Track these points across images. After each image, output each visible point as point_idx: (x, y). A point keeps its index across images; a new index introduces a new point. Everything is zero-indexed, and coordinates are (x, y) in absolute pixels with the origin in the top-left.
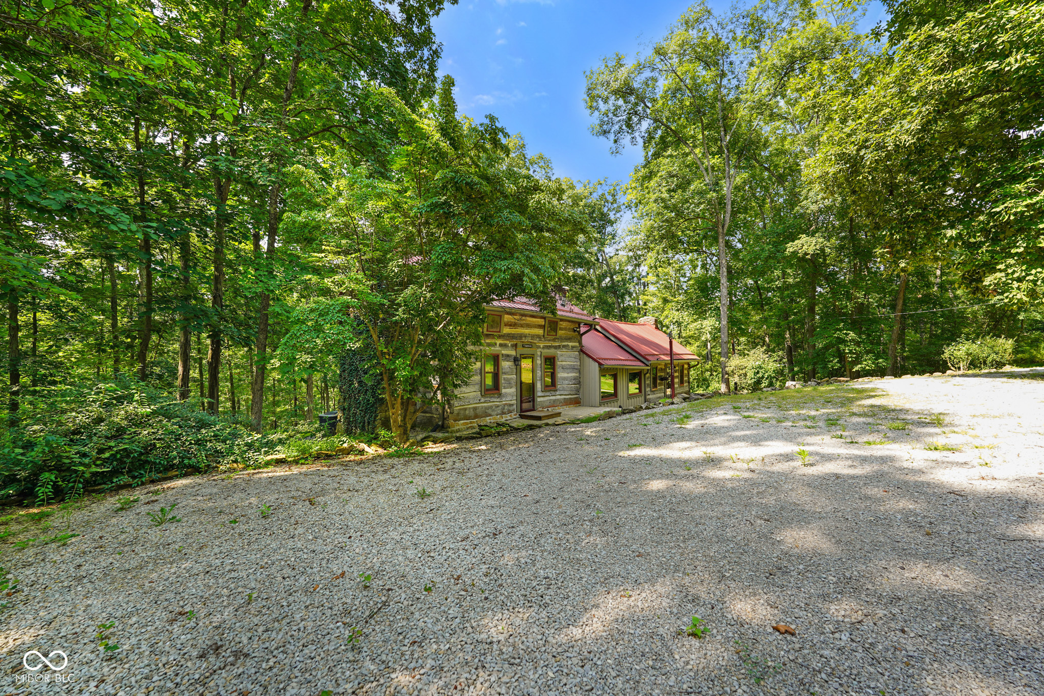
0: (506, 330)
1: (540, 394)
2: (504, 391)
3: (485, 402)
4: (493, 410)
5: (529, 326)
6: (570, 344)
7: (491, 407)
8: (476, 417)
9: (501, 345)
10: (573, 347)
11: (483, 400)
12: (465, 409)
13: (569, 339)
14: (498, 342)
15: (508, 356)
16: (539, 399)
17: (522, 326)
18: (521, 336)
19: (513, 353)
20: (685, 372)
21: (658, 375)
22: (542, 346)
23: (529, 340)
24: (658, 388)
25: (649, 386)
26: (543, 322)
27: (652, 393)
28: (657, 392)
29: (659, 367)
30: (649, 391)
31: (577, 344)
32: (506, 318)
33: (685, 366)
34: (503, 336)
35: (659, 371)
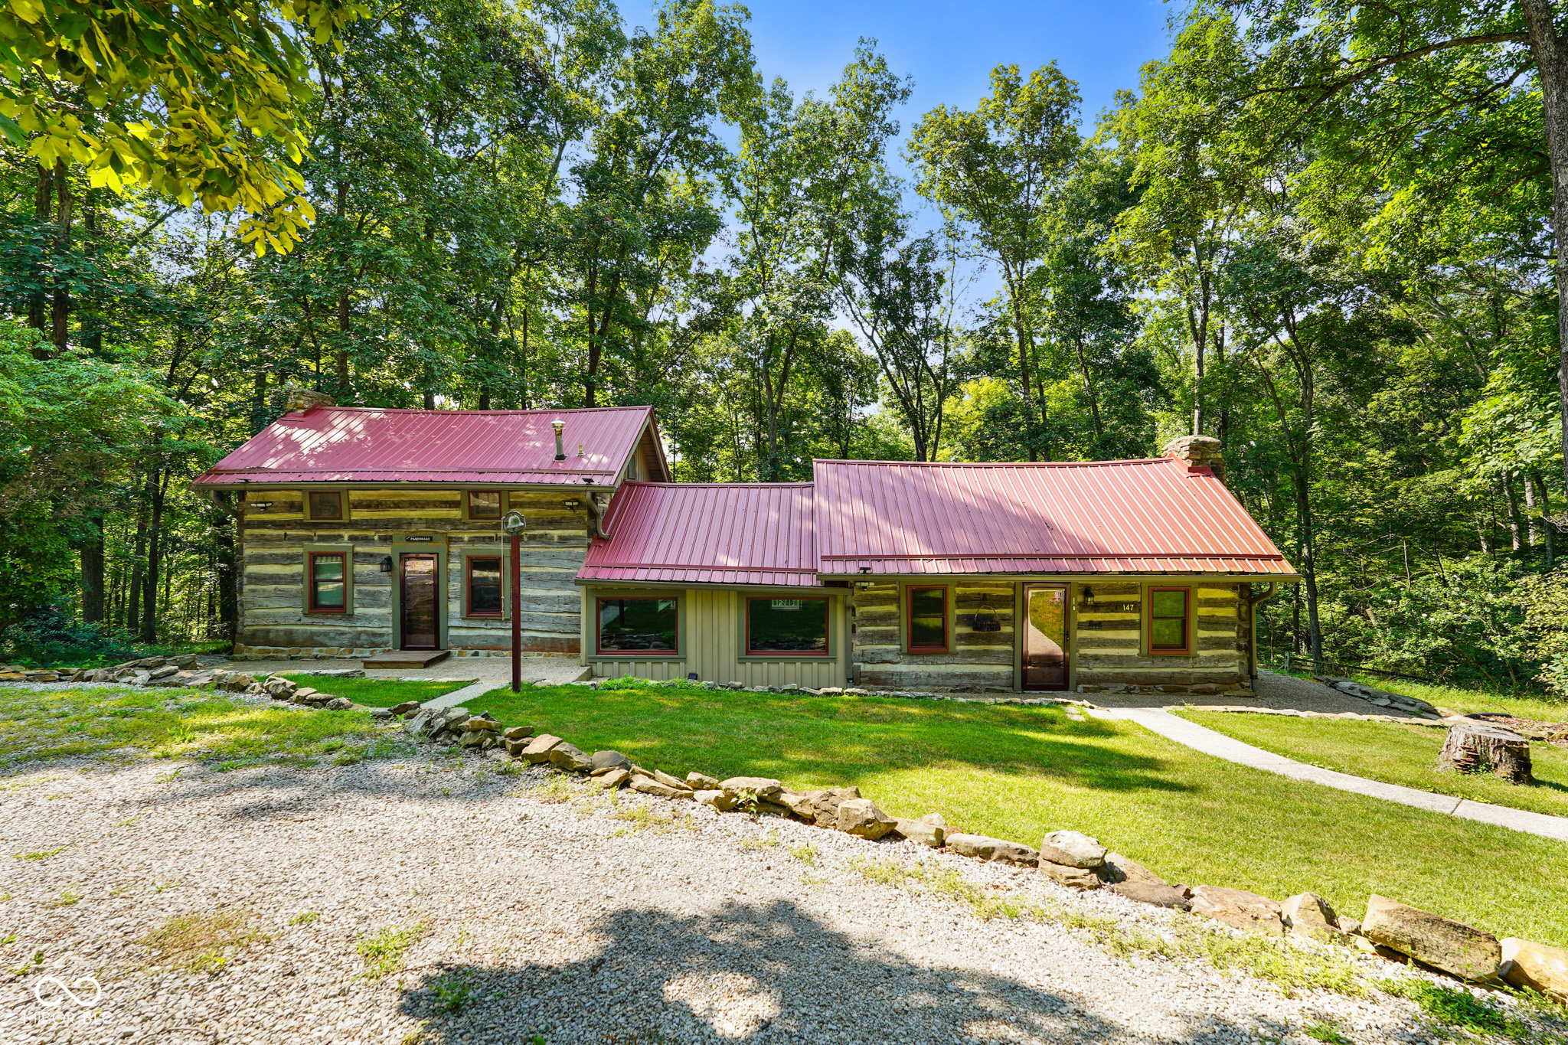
0: (357, 515)
1: (455, 622)
2: (358, 611)
3: (312, 624)
4: (334, 638)
5: (416, 505)
6: (556, 533)
7: (326, 634)
8: (291, 643)
9: (352, 538)
10: (565, 538)
11: (305, 620)
12: (268, 631)
13: (553, 523)
14: (349, 534)
15: (371, 555)
16: (452, 632)
17: (397, 505)
18: (398, 523)
19: (386, 550)
20: (1203, 611)
21: (958, 612)
22: (466, 538)
23: (422, 528)
24: (960, 648)
25: (887, 637)
26: (456, 496)
27: (907, 659)
28: (946, 659)
29: (959, 590)
30: (888, 652)
31: (583, 533)
32: (355, 496)
33: (1203, 593)
34: (353, 525)
35: (963, 601)
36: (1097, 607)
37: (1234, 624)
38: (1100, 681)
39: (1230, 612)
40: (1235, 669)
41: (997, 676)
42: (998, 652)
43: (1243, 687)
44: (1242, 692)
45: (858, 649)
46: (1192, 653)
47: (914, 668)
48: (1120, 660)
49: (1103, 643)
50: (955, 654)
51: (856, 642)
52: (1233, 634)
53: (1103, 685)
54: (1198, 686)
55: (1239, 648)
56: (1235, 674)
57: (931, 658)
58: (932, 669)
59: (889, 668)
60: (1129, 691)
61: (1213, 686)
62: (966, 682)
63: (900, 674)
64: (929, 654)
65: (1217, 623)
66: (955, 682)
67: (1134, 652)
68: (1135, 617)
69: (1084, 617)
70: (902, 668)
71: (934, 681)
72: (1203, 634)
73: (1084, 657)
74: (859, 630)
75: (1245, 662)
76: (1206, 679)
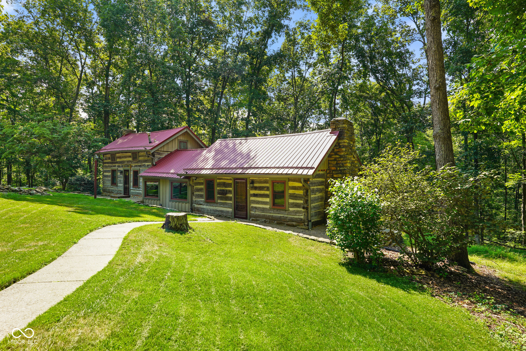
0: (118, 160)
1: (132, 188)
2: (118, 185)
3: (112, 188)
5: (125, 157)
6: (147, 164)
7: (114, 190)
8: (109, 192)
9: (118, 166)
10: (148, 165)
11: (111, 186)
12: (106, 189)
13: (146, 161)
14: (117, 165)
15: (120, 170)
16: (131, 191)
17: (123, 157)
18: (123, 162)
19: (122, 169)
20: (291, 191)
21: (218, 188)
22: (134, 165)
23: (126, 163)
24: (219, 201)
25: (201, 196)
26: (130, 154)
27: (206, 204)
28: (215, 205)
29: (218, 181)
30: (201, 201)
31: (150, 164)
32: (117, 155)
33: (291, 184)
34: (117, 163)
35: (219, 185)
36: (256, 188)
37: (302, 197)
38: (258, 217)
39: (301, 192)
40: (302, 217)
41: (228, 212)
42: (228, 203)
43: (305, 225)
44: (304, 227)
45: (194, 199)
46: (287, 209)
47: (207, 207)
48: (263, 210)
49: (258, 202)
50: (217, 203)
51: (194, 197)
52: (302, 202)
53: (258, 219)
54: (289, 223)
55: (304, 208)
56: (301, 219)
57: (212, 204)
58: (212, 208)
59: (202, 206)
60: (265, 222)
61: (294, 223)
62: (220, 213)
63: (204, 209)
64: (211, 203)
65: (296, 197)
66: (218, 213)
67: (268, 207)
68: (267, 192)
69: (252, 192)
70: (205, 207)
71: (212, 212)
72: (291, 201)
73: (252, 207)
74: (195, 193)
75: (306, 214)
76: (292, 220)
